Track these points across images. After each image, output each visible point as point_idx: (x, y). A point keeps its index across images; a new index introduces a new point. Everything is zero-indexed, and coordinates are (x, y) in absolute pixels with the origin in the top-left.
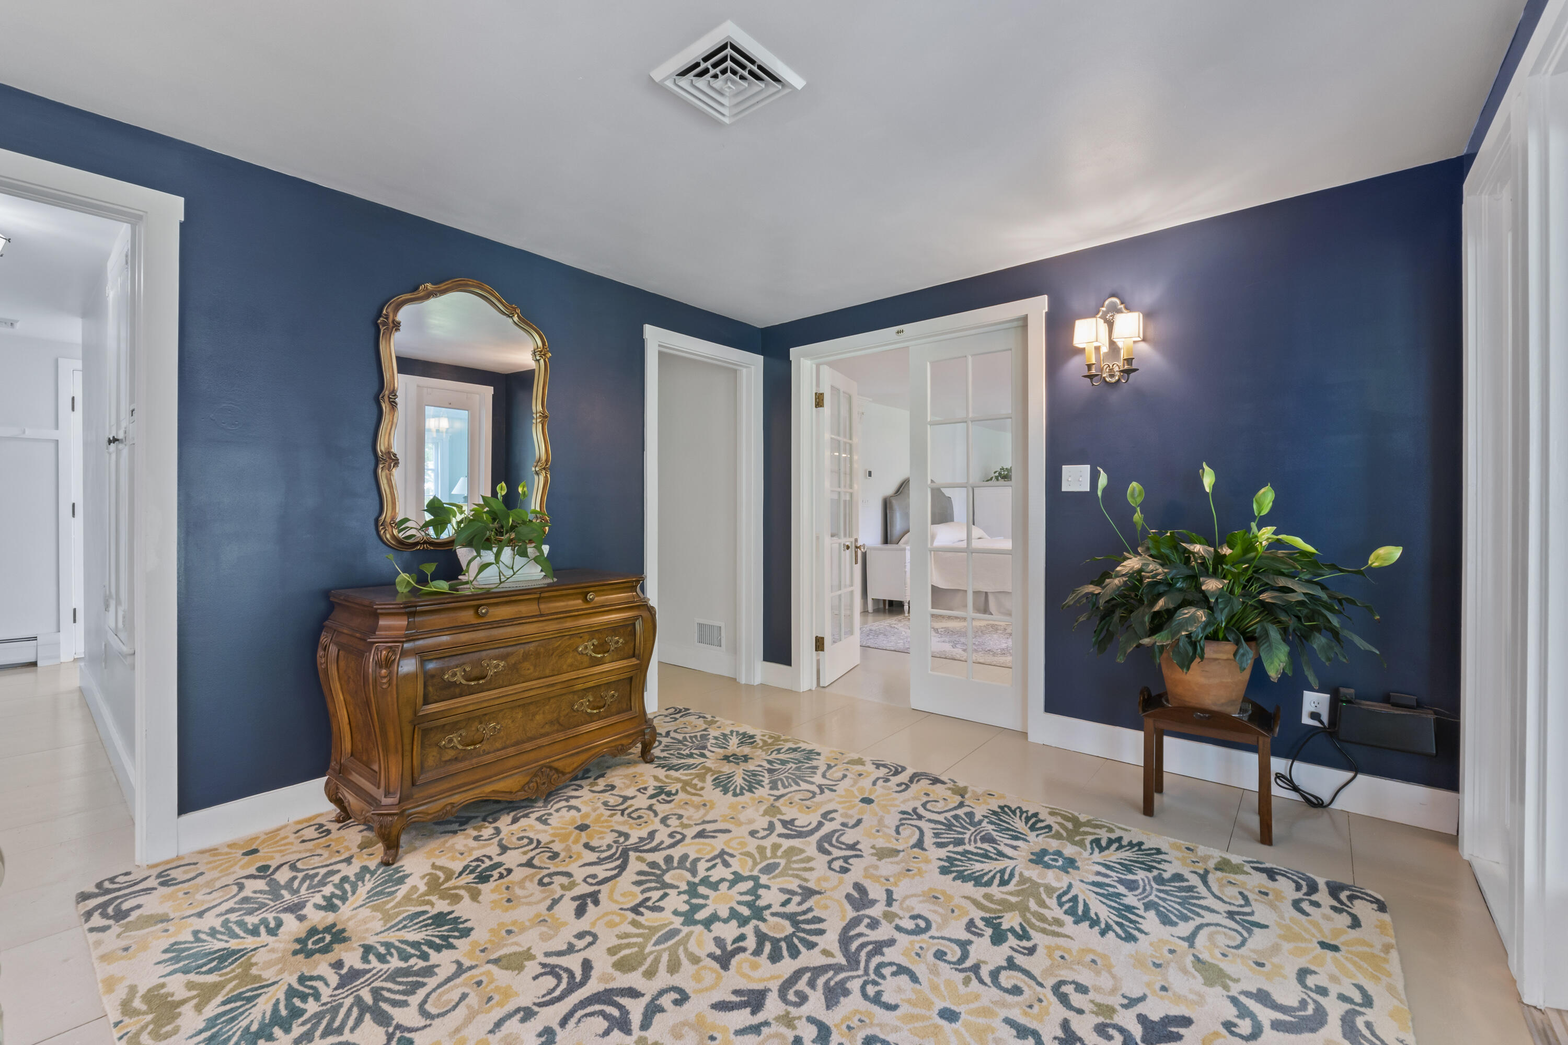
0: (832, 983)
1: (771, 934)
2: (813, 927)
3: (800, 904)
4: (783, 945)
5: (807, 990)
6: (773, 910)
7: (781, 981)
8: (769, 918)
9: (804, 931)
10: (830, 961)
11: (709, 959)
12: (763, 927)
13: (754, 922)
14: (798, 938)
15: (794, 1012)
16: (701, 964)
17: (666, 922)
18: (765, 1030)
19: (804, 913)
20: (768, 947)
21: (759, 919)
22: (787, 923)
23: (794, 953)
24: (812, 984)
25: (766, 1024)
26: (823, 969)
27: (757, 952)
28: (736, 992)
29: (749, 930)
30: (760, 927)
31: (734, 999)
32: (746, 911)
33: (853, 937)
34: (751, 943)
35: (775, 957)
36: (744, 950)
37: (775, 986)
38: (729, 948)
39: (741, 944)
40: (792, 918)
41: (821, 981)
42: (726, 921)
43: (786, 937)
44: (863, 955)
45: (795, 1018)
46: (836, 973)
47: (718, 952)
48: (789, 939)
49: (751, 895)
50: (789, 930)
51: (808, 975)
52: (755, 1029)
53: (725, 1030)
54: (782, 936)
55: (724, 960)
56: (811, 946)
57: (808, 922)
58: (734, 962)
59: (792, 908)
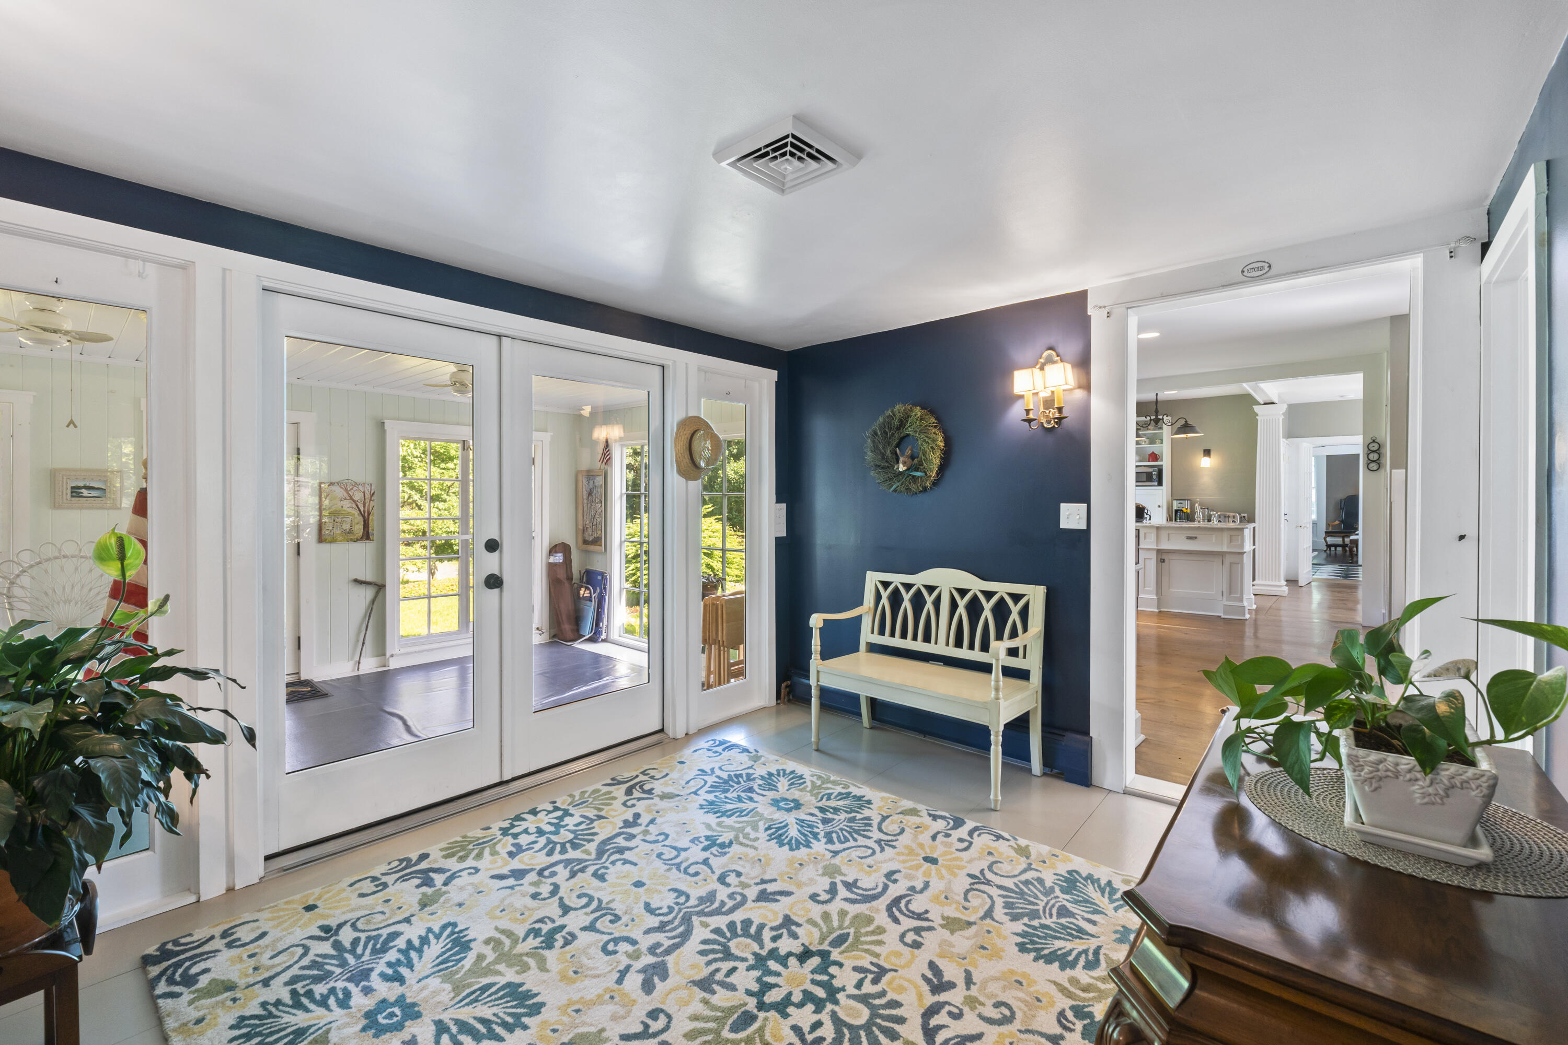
0: (708, 904)
1: (749, 941)
2: (711, 947)
3: (717, 970)
4: (739, 931)
5: (727, 900)
6: (746, 964)
7: (746, 906)
8: (750, 957)
9: (719, 943)
10: (704, 919)
11: (800, 922)
12: (756, 947)
13: (764, 953)
14: (726, 938)
15: (739, 890)
16: (805, 919)
17: (845, 954)
18: (758, 880)
19: (715, 960)
20: (753, 930)
21: (759, 954)
22: (734, 951)
23: (732, 925)
24: (723, 903)
25: (757, 884)
26: (711, 914)
27: (761, 927)
28: (777, 901)
29: (769, 945)
30: (758, 947)
31: (778, 897)
32: (773, 965)
33: (679, 937)
34: (767, 935)
35: (747, 923)
36: (772, 929)
37: (749, 904)
38: (785, 931)
39: (774, 933)
40: (728, 955)
41: (716, 905)
42: (790, 954)
43: (736, 938)
44: (676, 922)
45: (738, 886)
46: (703, 910)
47: (793, 928)
48: (735, 935)
49: (767, 983)
50: (732, 944)
51: (724, 910)
52: (763, 882)
53: (784, 881)
54: (740, 939)
55: (788, 922)
56: (717, 931)
57: (713, 951)
58: (780, 920)
59: (726, 966)
